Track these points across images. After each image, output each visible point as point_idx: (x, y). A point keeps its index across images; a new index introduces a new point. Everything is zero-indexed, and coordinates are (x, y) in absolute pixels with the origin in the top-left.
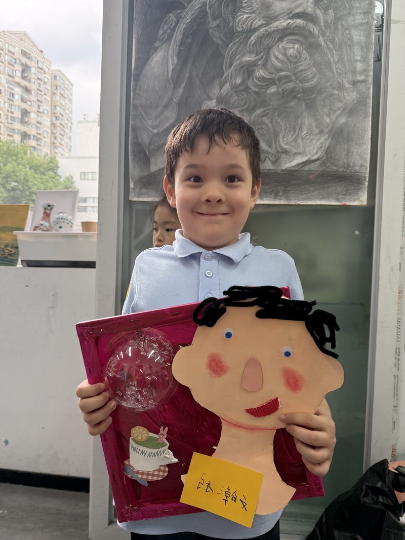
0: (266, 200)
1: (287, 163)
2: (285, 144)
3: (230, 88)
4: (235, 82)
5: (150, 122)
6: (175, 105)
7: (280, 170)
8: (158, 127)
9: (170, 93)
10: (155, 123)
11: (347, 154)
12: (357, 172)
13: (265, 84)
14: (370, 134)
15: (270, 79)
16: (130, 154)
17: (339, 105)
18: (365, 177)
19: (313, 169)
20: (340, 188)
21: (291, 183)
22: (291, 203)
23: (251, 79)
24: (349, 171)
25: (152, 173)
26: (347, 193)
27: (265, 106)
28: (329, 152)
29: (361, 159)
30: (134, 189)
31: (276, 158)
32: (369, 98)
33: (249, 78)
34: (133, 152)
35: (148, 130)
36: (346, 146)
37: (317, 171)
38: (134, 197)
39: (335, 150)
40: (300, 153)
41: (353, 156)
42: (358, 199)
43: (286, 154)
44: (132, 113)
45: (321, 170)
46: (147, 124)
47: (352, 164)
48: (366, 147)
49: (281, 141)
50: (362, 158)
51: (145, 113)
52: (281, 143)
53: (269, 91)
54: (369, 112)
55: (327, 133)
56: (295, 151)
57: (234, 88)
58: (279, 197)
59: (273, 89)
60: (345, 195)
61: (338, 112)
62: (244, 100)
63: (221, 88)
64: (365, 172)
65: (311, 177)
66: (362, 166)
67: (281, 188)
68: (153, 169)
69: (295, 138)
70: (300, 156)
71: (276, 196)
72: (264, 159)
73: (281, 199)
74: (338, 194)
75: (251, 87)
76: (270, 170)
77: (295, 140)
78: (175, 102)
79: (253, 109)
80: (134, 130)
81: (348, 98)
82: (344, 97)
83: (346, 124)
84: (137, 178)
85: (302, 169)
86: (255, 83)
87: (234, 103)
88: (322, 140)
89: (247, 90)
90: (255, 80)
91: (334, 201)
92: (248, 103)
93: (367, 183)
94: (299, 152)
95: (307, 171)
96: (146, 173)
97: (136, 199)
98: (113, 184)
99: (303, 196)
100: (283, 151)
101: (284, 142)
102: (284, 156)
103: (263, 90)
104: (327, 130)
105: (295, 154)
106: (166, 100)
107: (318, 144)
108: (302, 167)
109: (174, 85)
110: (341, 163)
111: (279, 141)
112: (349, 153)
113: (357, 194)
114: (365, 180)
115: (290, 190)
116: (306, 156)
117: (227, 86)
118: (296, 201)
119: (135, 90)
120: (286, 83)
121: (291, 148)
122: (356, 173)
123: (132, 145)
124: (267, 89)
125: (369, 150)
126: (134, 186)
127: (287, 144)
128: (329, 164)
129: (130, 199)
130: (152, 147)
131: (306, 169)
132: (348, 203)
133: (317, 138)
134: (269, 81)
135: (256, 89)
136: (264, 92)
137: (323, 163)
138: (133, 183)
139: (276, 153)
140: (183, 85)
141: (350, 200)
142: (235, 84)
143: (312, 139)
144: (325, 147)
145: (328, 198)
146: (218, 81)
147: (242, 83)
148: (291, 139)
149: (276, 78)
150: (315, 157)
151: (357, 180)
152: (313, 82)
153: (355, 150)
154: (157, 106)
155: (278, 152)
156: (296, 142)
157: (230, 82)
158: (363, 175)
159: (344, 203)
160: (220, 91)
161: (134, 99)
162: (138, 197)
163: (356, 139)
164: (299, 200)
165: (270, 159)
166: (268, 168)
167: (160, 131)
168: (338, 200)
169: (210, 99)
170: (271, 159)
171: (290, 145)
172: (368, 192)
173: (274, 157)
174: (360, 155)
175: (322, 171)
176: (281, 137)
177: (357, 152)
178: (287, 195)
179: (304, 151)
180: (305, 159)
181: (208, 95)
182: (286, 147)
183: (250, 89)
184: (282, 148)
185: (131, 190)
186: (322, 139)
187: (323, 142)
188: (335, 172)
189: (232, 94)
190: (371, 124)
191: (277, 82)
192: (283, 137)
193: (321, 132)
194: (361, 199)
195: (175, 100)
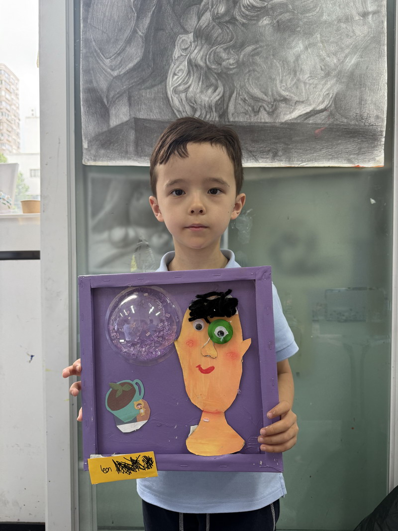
0: (263, 162)
1: (287, 114)
2: (283, 90)
3: (211, 19)
4: (218, 11)
5: (107, 61)
6: (140, 39)
7: (279, 123)
8: (119, 69)
9: (133, 23)
10: (114, 63)
11: (360, 103)
12: (372, 125)
13: (256, 13)
14: (386, 78)
15: (262, 8)
16: (82, 103)
17: (348, 41)
18: (382, 131)
19: (319, 121)
20: (351, 146)
21: (293, 139)
22: (293, 166)
23: (237, 7)
24: (363, 124)
25: (112, 128)
26: (360, 152)
27: (257, 42)
28: (337, 100)
29: (376, 110)
30: (88, 150)
31: (274, 108)
32: (383, 32)
33: (235, 7)
34: (86, 101)
35: (106, 71)
36: (358, 93)
37: (324, 124)
38: (88, 160)
39: (345, 98)
40: (303, 102)
41: (367, 105)
42: (374, 159)
43: (286, 102)
44: (83, 50)
45: (328, 122)
46: (104, 64)
47: (365, 115)
48: (382, 94)
49: (278, 86)
50: (378, 108)
51: (100, 49)
52: (279, 89)
53: (260, 23)
54: (384, 51)
55: (334, 76)
56: (296, 99)
57: (216, 18)
58: (278, 158)
59: (265, 21)
60: (358, 154)
61: (347, 51)
62: (230, 34)
63: (199, 19)
64: (382, 125)
65: (317, 131)
66: (377, 117)
67: (280, 146)
68: (114, 122)
69: (296, 83)
70: (303, 105)
71: (275, 156)
72: (258, 109)
73: (281, 161)
74: (350, 153)
75: (238, 18)
76: (267, 123)
77: (297, 85)
78: (141, 36)
79: (242, 46)
80: (87, 71)
81: (358, 32)
82: (353, 32)
83: (357, 65)
84: (93, 135)
85: (306, 121)
86: (243, 13)
87: (217, 38)
88: (329, 85)
89: (233, 21)
90: (243, 10)
91: (346, 162)
92: (235, 38)
93: (383, 140)
94: (301, 100)
95: (312, 124)
96: (105, 129)
97: (92, 163)
98: (59, 143)
99: (308, 156)
100: (282, 98)
101: (283, 88)
102: (283, 105)
103: (254, 22)
104: (334, 73)
105: (297, 102)
106: (128, 33)
107: (324, 90)
108: (306, 119)
109: (137, 14)
110: (352, 114)
111: (276, 86)
112: (361, 101)
113: (372, 153)
114: (382, 135)
115: (292, 149)
116: (310, 105)
117: (207, 17)
118: (299, 163)
119: (85, 20)
120: (281, 13)
121: (292, 95)
122: (371, 127)
123: (85, 92)
124: (258, 20)
125: (386, 98)
126: (88, 146)
127: (286, 89)
128: (338, 116)
129: (83, 163)
130: (112, 94)
131: (311, 122)
132: (361, 165)
133: (323, 82)
134: (259, 11)
135: (244, 21)
136: (255, 24)
137: (331, 115)
138: (87, 142)
139: (273, 101)
140: (150, 14)
141: (364, 161)
142: (217, 13)
143: (317, 84)
144: (333, 94)
145: (337, 158)
146: (195, 9)
147: (227, 12)
148: (291, 84)
149: (269, 6)
150: (322, 107)
151: (372, 136)
152: (315, 13)
153: (369, 98)
154: (117, 40)
155: (275, 100)
156: (297, 88)
157: (210, 11)
158: (379, 129)
159: (356, 165)
160: (198, 22)
161: (85, 32)
162: (95, 160)
163: (369, 84)
164: (303, 161)
165: (265, 109)
166: (263, 121)
167: (122, 73)
168: (349, 161)
169: (186, 32)
170: (267, 109)
171: (289, 91)
172: (385, 150)
173: (270, 106)
174: (375, 104)
175: (330, 124)
176: (278, 82)
177: (372, 100)
178: (288, 155)
179: (308, 99)
180: (309, 109)
181: (183, 28)
182: (285, 93)
183: (237, 20)
184: (280, 96)
185: (84, 151)
186: (329, 83)
187: (331, 88)
188: (346, 126)
189: (214, 26)
190: (386, 65)
191: (271, 12)
192: (281, 82)
193: (328, 75)
194: (377, 159)
195: (140, 33)
